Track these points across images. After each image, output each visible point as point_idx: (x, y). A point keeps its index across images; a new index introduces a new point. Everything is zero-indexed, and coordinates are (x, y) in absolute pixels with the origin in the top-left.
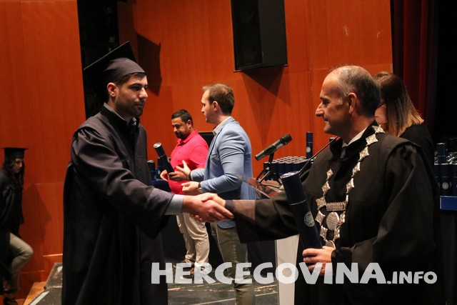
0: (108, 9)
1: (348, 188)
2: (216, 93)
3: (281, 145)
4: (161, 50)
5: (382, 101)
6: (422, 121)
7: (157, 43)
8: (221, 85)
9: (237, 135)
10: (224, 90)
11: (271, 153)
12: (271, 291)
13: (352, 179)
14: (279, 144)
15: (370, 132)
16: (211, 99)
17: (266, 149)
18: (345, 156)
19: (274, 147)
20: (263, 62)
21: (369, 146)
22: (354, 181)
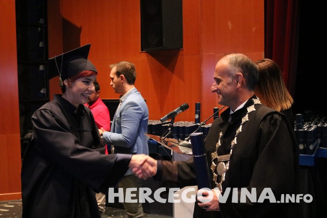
1: (232, 144)
2: (122, 68)
4: (82, 32)
7: (78, 25)
13: (236, 138)
14: (179, 110)
15: (250, 103)
16: (118, 74)
17: (169, 114)
18: (231, 121)
20: (164, 46)
21: (249, 113)
22: (237, 139)
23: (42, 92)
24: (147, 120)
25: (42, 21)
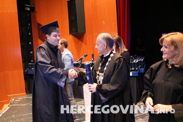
0: (28, 14)
2: (63, 42)
3: (84, 57)
5: (114, 44)
6: (127, 50)
8: (64, 39)
9: (69, 55)
10: (65, 41)
11: (81, 59)
12: (82, 103)
15: (111, 53)
16: (61, 44)
18: (104, 60)
19: (82, 58)
20: (78, 32)
21: (111, 57)
22: (106, 67)
23: (31, 53)
24: (73, 61)
25: (29, 24)
